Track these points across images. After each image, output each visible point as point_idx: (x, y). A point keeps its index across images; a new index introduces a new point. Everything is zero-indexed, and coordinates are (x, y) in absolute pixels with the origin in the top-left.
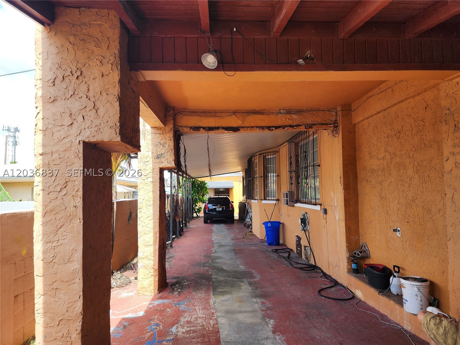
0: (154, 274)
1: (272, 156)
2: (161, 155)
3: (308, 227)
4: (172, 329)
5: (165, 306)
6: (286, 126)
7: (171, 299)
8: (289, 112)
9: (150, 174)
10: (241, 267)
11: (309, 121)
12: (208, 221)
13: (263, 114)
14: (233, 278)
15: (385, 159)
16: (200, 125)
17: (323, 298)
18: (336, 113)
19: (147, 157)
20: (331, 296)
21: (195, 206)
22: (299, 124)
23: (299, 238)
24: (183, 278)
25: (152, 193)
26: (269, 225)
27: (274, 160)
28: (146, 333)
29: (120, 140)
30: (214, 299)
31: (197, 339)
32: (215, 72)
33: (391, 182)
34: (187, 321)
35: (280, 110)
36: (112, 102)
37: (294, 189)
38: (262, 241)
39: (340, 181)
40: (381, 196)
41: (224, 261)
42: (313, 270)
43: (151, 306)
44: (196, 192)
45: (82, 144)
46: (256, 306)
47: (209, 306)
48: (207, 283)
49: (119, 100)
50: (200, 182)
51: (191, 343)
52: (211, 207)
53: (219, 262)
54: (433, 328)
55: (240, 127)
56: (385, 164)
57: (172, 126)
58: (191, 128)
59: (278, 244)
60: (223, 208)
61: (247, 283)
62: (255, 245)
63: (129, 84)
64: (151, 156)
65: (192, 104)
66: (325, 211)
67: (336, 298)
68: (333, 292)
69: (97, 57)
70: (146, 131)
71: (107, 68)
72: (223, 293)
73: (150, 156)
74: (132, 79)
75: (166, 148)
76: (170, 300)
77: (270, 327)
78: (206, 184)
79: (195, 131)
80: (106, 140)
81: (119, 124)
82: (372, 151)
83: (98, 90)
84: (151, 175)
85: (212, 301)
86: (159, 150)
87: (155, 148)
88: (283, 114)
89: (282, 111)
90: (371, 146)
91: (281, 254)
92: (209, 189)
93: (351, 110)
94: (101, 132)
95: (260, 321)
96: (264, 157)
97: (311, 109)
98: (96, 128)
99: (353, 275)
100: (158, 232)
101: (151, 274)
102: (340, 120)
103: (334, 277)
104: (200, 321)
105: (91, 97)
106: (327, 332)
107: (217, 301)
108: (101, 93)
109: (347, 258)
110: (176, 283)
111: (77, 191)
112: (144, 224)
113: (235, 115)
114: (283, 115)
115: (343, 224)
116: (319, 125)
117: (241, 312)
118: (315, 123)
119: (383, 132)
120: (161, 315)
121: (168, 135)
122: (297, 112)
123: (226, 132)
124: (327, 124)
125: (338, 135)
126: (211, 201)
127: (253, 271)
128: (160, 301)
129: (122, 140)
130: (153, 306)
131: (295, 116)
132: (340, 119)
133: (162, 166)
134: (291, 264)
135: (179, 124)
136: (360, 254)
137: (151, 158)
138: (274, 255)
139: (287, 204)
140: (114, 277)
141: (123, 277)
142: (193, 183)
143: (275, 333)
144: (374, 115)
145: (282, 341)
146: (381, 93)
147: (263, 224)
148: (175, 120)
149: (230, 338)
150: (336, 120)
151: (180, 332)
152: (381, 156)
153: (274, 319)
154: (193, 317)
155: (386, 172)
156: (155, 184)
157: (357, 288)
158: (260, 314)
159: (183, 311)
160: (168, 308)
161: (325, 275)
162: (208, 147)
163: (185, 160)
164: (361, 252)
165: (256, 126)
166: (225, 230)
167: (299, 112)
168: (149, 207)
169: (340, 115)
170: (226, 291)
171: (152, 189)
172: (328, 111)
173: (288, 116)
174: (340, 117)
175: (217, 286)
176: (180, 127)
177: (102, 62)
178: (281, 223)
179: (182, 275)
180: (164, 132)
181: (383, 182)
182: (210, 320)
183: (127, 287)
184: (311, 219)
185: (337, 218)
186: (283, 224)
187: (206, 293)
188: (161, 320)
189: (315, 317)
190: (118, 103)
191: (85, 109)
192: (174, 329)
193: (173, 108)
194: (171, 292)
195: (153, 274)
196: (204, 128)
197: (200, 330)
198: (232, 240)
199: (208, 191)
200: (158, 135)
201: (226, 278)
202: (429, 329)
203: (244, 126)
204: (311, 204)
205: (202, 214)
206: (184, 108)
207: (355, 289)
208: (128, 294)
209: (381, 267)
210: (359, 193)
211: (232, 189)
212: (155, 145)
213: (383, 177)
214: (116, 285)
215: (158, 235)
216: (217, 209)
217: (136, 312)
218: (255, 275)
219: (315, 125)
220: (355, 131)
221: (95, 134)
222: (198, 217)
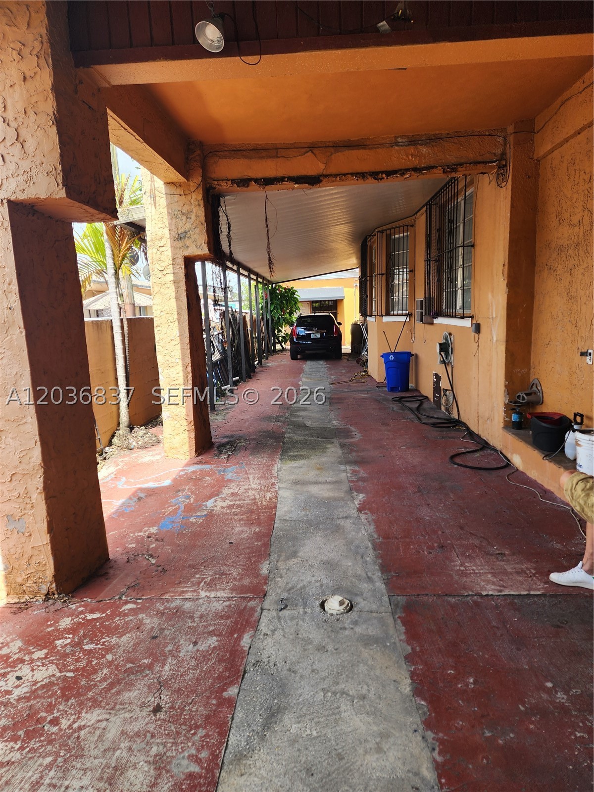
0: (188, 428)
1: (401, 235)
2: (184, 234)
3: (452, 358)
4: (207, 503)
5: (203, 474)
6: (408, 170)
7: (214, 464)
8: (413, 141)
9: (168, 267)
10: (334, 422)
11: (451, 158)
12: (299, 356)
13: (365, 149)
14: (318, 437)
15: (582, 224)
16: (250, 175)
17: (456, 466)
18: (505, 139)
19: (162, 238)
20: (470, 464)
21: (278, 332)
22: (432, 164)
23: (438, 377)
24: (240, 436)
25: (175, 300)
26: (392, 358)
27: (405, 243)
28: (168, 507)
29: (64, 195)
30: (280, 465)
31: (242, 515)
32: (224, 58)
33: (587, 267)
34: (232, 493)
35: (396, 137)
36: (46, 128)
37: (434, 294)
38: (380, 385)
39: (503, 271)
40: (570, 295)
41: (310, 414)
42: (453, 427)
43: (183, 473)
44: (278, 307)
45: (6, 205)
46: (343, 476)
47: (270, 475)
48: (275, 444)
49: (56, 122)
50: (285, 289)
51: (231, 520)
52: (302, 332)
53: (301, 416)
54: (580, 496)
55: (321, 176)
56: (581, 234)
57: (200, 179)
58: (233, 181)
59: (406, 389)
60: (321, 334)
61: (337, 445)
62: (367, 391)
63: (76, 93)
64: (168, 236)
65: (233, 135)
66: (478, 328)
67: (479, 466)
68: (476, 459)
69: (12, 45)
70: (156, 192)
71: (30, 64)
72: (295, 458)
73: (166, 236)
74: (82, 83)
75: (192, 221)
76: (213, 466)
77: (356, 503)
78: (296, 293)
79: (241, 188)
80: (43, 196)
81: (60, 167)
82: (563, 211)
83: (20, 107)
84: (170, 269)
85: (275, 469)
86: (181, 224)
87: (174, 221)
88: (401, 146)
89: (399, 140)
90: (561, 200)
91: (408, 404)
92: (300, 302)
93: (533, 131)
94: (34, 183)
95: (342, 495)
96: (388, 237)
97: (457, 132)
98: (25, 177)
99: (510, 432)
100: (190, 365)
101: (183, 428)
102: (510, 152)
103: (485, 436)
104: (250, 493)
105: (10, 121)
106: (444, 511)
107: (284, 468)
108: (25, 112)
109: (505, 404)
110: (227, 443)
111: (9, 284)
112: (166, 351)
113: (312, 152)
114: (401, 148)
115: (502, 348)
116: (470, 164)
117: (316, 483)
118: (462, 161)
119: (583, 172)
120: (195, 485)
121: (194, 196)
122: (428, 141)
123: (296, 186)
124: (485, 163)
125: (505, 183)
126: (302, 321)
127: (352, 428)
128: (199, 467)
129: (69, 194)
130: (186, 473)
131: (424, 150)
132: (512, 151)
133: (187, 253)
134: (419, 419)
135: (213, 176)
136: (526, 397)
137: (169, 240)
138: (394, 406)
139: (421, 320)
140: (133, 435)
141: (149, 435)
142: (273, 292)
143: (361, 511)
144: (572, 137)
145: (368, 522)
146: (586, 90)
147: (381, 356)
148: (204, 168)
149: (290, 515)
150: (503, 154)
151: (218, 507)
152: (575, 219)
153: (366, 493)
154: (242, 489)
155: (581, 249)
156: (179, 285)
157: (515, 451)
158: (345, 487)
159: (229, 481)
160: (207, 476)
161: (471, 434)
162: (266, 217)
163: (230, 243)
164: (527, 395)
165: (350, 172)
166: (323, 369)
167: (433, 140)
168: (171, 324)
169: (512, 143)
170: (301, 455)
171: (173, 294)
172: (490, 135)
173: (412, 150)
174: (512, 147)
175: (289, 449)
176: (215, 180)
177: (21, 54)
178: (413, 355)
179: (239, 433)
180: (187, 192)
181: (575, 268)
182: (267, 492)
183: (154, 448)
184: (458, 343)
185: (495, 339)
186: (417, 356)
187: (270, 457)
188: (193, 492)
189: (433, 492)
190: (55, 129)
191: (3, 143)
192: (210, 503)
193: (201, 144)
194: (216, 456)
195: (186, 428)
196: (257, 181)
197: (248, 504)
198: (332, 384)
199: (299, 305)
200: (177, 198)
201: (306, 438)
202: (574, 497)
203: (328, 173)
204: (456, 317)
205: (287, 346)
206: (220, 144)
207: (512, 454)
208: (152, 458)
209: (557, 417)
210: (535, 293)
211: (342, 300)
212: (173, 216)
213: (576, 258)
214: (136, 445)
215: (190, 369)
216: (312, 336)
217: (160, 481)
218: (354, 433)
219: (461, 164)
220: (539, 174)
221: (25, 186)
222: (283, 350)
